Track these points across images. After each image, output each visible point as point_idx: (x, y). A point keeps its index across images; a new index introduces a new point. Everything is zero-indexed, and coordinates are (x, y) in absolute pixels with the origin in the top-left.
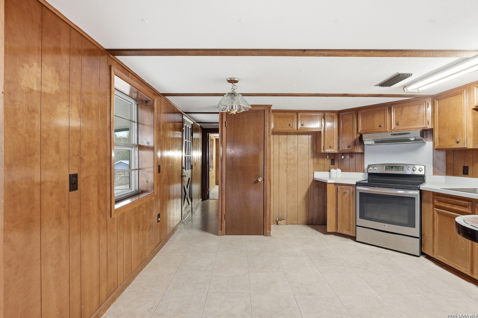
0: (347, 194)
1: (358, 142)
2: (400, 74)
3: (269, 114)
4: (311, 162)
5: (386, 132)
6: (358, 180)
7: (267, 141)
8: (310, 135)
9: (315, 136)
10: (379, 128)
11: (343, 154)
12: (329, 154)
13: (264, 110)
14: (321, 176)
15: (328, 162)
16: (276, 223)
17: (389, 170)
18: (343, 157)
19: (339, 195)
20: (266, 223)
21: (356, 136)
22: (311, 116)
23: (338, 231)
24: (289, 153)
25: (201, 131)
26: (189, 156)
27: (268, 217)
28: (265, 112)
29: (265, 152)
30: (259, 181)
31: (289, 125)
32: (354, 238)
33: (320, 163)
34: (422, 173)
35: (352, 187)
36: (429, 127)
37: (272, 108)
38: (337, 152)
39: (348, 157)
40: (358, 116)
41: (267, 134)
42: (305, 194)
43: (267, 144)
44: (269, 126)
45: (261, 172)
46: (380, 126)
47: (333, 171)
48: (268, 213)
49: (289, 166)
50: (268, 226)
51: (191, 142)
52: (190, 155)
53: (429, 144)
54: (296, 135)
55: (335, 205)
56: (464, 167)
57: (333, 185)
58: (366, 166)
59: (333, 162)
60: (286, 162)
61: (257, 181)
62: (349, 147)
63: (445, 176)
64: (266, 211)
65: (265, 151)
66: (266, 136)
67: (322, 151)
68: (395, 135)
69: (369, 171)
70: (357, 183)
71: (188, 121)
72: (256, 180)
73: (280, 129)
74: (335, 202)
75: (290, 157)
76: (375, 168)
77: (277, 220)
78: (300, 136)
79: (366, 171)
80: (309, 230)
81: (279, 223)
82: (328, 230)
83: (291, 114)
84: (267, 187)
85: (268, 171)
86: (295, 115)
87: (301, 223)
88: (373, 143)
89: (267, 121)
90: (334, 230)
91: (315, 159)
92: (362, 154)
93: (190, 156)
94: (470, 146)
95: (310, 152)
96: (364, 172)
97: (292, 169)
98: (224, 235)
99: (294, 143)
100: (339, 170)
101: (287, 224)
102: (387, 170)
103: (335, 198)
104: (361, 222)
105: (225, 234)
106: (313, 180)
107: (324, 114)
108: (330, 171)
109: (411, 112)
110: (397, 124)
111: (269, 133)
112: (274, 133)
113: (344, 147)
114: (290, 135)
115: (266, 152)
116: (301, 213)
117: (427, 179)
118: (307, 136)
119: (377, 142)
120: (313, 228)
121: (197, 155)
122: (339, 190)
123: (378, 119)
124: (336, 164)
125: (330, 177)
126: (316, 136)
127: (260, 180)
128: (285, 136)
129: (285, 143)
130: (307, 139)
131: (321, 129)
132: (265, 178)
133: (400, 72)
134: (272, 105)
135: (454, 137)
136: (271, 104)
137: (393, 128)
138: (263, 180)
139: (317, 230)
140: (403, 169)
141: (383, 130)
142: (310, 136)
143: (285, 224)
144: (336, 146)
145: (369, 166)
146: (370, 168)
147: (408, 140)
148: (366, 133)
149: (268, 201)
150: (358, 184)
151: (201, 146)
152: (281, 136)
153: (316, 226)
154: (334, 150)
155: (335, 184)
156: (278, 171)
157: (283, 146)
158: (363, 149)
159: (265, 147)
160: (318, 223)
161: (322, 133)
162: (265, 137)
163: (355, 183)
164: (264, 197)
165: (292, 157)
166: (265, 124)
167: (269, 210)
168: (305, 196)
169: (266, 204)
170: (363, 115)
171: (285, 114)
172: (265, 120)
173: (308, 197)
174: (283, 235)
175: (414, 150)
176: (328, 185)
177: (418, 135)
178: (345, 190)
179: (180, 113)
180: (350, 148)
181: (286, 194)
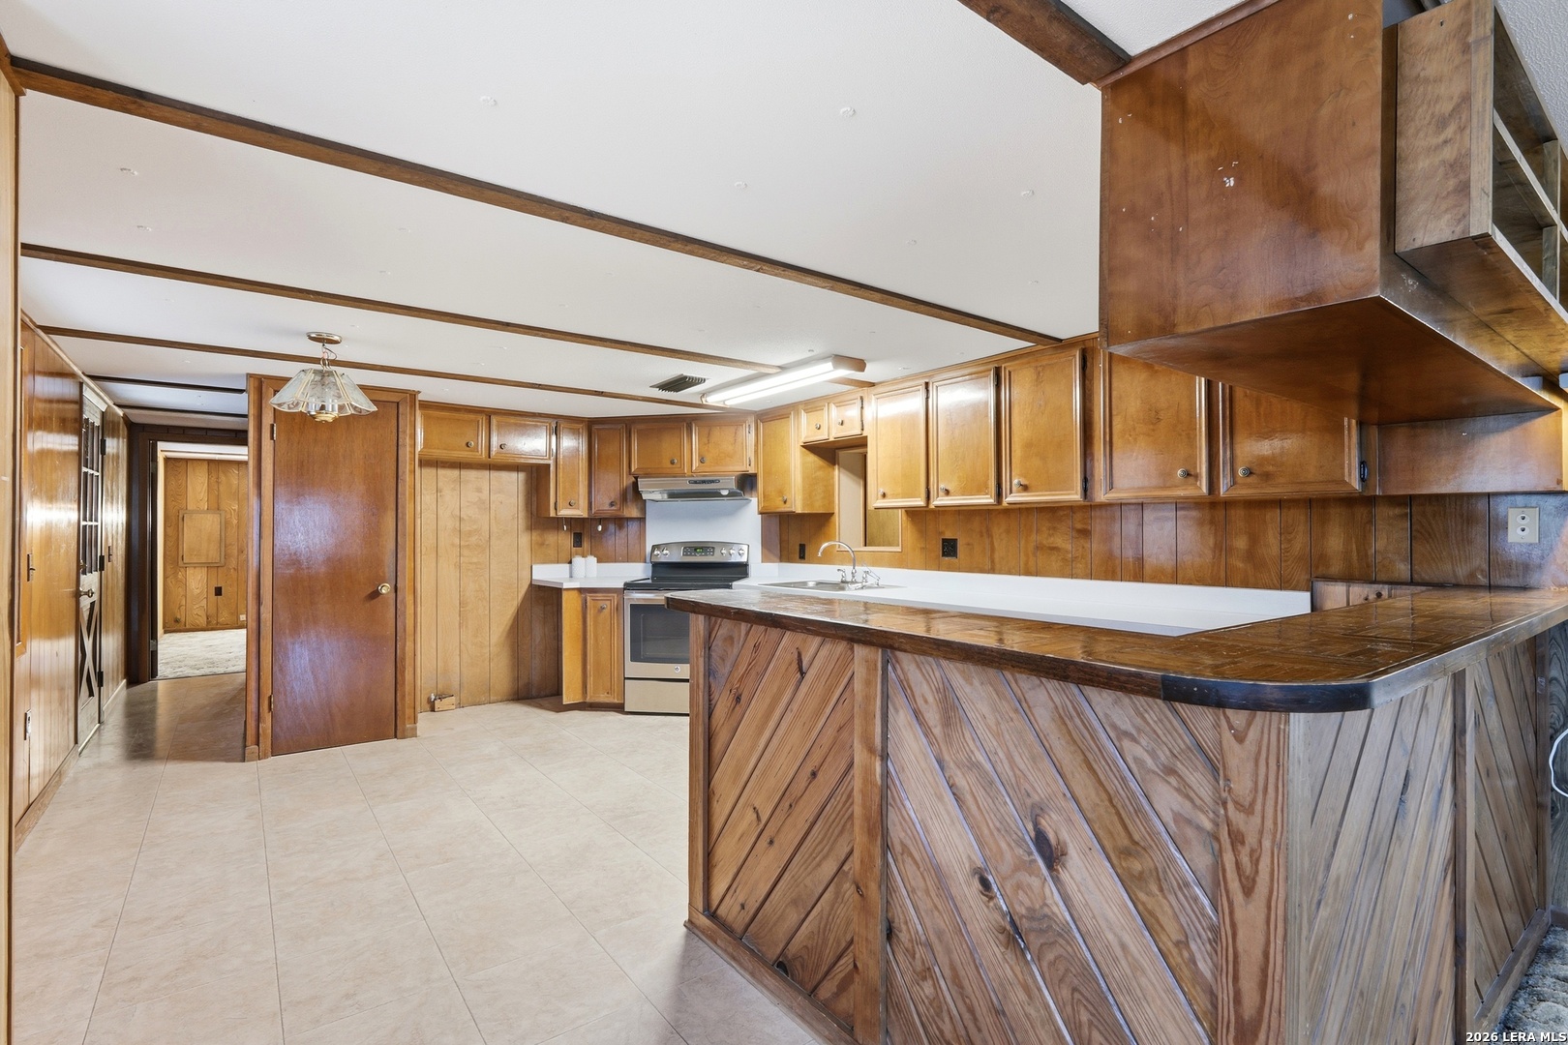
0: (606, 612)
1: (630, 495)
2: (686, 377)
3: (411, 414)
4: (525, 539)
5: (683, 475)
6: (629, 580)
7: (405, 486)
8: (522, 471)
9: (535, 475)
10: (671, 466)
11: (601, 521)
12: (570, 521)
13: (398, 403)
14: (548, 573)
15: (565, 539)
16: (428, 707)
17: (691, 555)
18: (600, 528)
19: (588, 616)
20: (403, 705)
21: (627, 481)
22: (525, 426)
23: (588, 700)
24: (465, 518)
25: (126, 433)
26: (94, 523)
27: (408, 688)
28: (400, 407)
29: (400, 515)
30: (383, 591)
31: (467, 445)
32: (619, 708)
33: (547, 543)
34: (744, 559)
35: (615, 595)
36: (752, 470)
37: (420, 397)
38: (586, 516)
39: (612, 527)
40: (630, 436)
41: (406, 467)
42: (511, 622)
43: (405, 494)
44: (410, 446)
45: (387, 570)
46: (672, 463)
47: (578, 561)
48: (408, 676)
49: (465, 552)
50: (408, 712)
51: (99, 474)
52: (96, 521)
53: (753, 504)
54: (486, 469)
55: (581, 639)
56: (800, 545)
57: (576, 593)
58: (649, 549)
59: (578, 541)
60: (457, 541)
61: (376, 594)
62: (612, 504)
63: (777, 564)
64: (404, 672)
65: (399, 511)
66: (404, 472)
67: (552, 514)
68: (695, 482)
69: (654, 560)
70: (625, 584)
71: (96, 404)
72: (371, 590)
73: (439, 453)
74: (580, 633)
75: (468, 528)
76: (665, 552)
77: (433, 697)
78: (495, 474)
79: (648, 560)
80: (520, 711)
81: (437, 706)
82: (566, 701)
83: (472, 416)
84: (405, 607)
85: (409, 564)
86: (482, 419)
87: (499, 698)
88: (665, 496)
89: (405, 432)
90: (578, 699)
91: (534, 534)
92: (642, 520)
93: (96, 524)
94: (799, 510)
95: (522, 514)
96: (645, 562)
97: (475, 560)
98: (266, 757)
99: (479, 490)
100: (592, 560)
101: (460, 706)
102: (687, 555)
103: (581, 623)
104: (633, 668)
105: (270, 753)
106: (531, 585)
107: (558, 423)
108: (570, 562)
109: (723, 438)
110: (702, 461)
111: (410, 464)
112: (425, 463)
113: (603, 503)
114: (468, 468)
115: (404, 514)
116: (499, 671)
117: (752, 570)
118: (514, 475)
119: (673, 495)
120: (530, 705)
121: (113, 517)
122: (588, 604)
123: (667, 446)
124: (586, 544)
125: (571, 577)
126: (537, 476)
127: (386, 589)
128: (455, 473)
129: (454, 489)
130: (514, 482)
131: (549, 458)
132: (398, 585)
133: (685, 374)
134: (419, 392)
135: (781, 493)
136: (416, 390)
137: (694, 468)
138: (393, 590)
139: (541, 707)
140: (713, 552)
141: (677, 471)
142: (522, 476)
143: (454, 707)
144: (583, 502)
145: (654, 547)
146: (656, 552)
147: (716, 494)
148: (647, 475)
149: (409, 645)
150: (630, 586)
151: (125, 487)
152: (442, 472)
153: (537, 700)
154: (580, 512)
155: (580, 590)
156: (435, 565)
157: (449, 497)
158: (643, 510)
159: (399, 501)
160: (543, 693)
161: (552, 468)
162: (400, 474)
163: (621, 586)
164: (398, 635)
165: (475, 527)
166: (400, 440)
167: (411, 669)
168: (508, 628)
169: (404, 654)
170: (640, 433)
171: (457, 415)
172: (400, 430)
173: (517, 630)
174: (452, 729)
175: (732, 513)
176: (565, 595)
177: (733, 486)
178: (601, 604)
179: (72, 375)
180: (613, 508)
181: (458, 627)
